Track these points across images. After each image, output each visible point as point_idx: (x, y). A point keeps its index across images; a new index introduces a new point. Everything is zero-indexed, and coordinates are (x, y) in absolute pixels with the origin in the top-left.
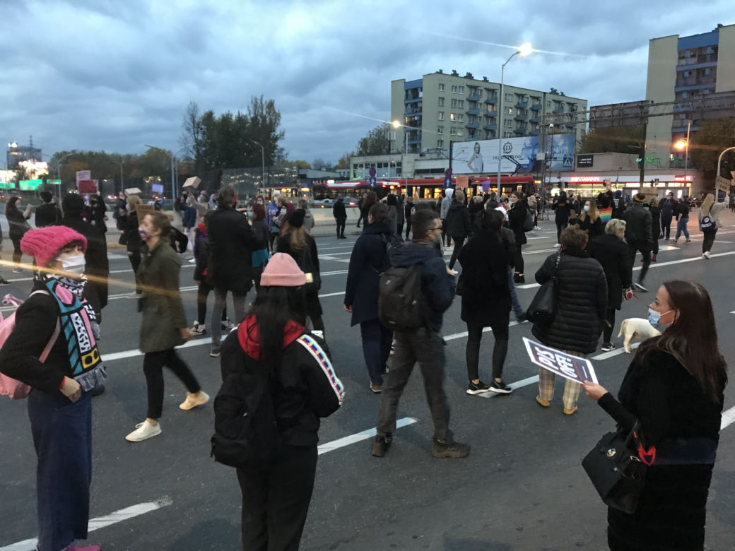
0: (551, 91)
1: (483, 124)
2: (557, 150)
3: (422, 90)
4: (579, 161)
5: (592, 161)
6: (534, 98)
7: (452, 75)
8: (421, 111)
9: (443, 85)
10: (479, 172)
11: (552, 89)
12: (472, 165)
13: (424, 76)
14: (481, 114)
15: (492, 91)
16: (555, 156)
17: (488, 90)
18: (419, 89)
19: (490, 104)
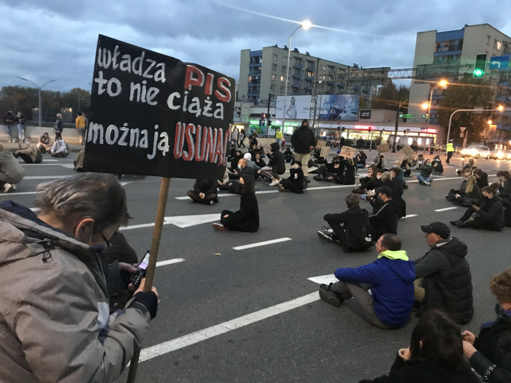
0: (353, 66)
1: (303, 85)
2: (347, 106)
3: (261, 58)
4: (361, 114)
5: (370, 115)
6: (341, 69)
7: (284, 49)
8: (260, 73)
9: (277, 56)
10: (293, 118)
11: (354, 64)
12: (289, 113)
13: (264, 48)
14: (303, 78)
15: (311, 62)
16: (345, 109)
17: (309, 61)
18: (260, 57)
19: (310, 72)
